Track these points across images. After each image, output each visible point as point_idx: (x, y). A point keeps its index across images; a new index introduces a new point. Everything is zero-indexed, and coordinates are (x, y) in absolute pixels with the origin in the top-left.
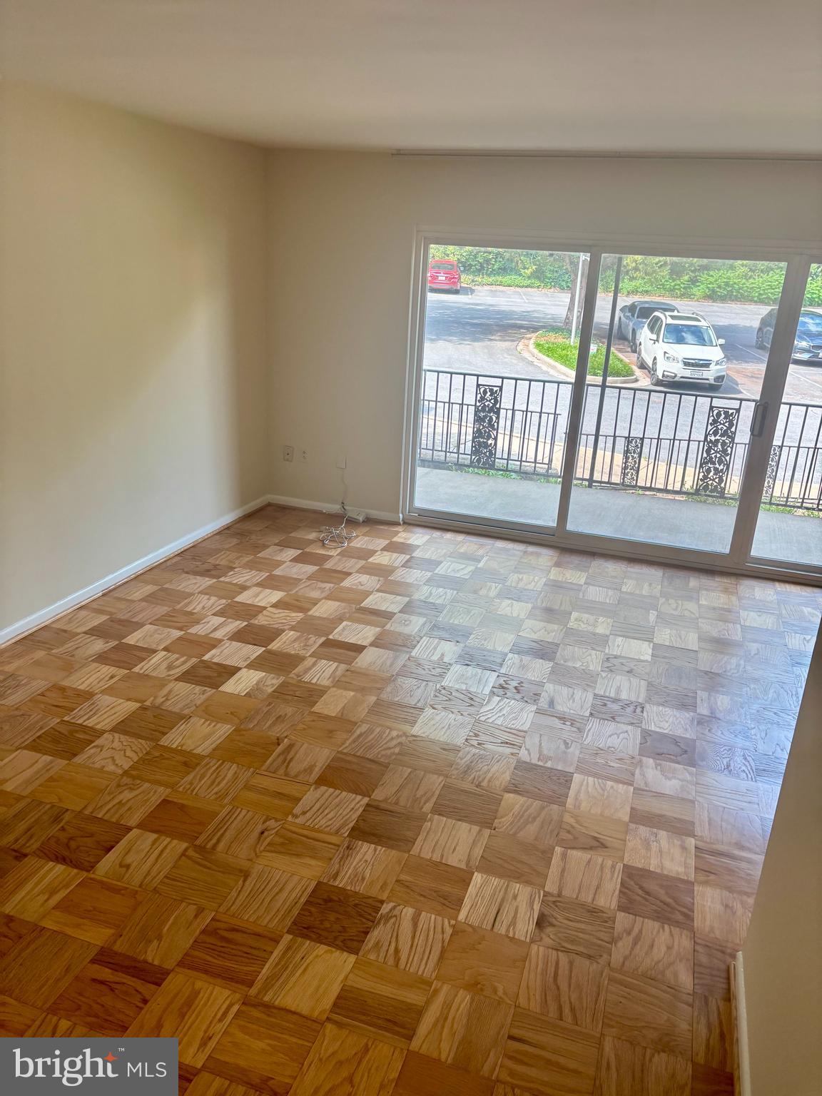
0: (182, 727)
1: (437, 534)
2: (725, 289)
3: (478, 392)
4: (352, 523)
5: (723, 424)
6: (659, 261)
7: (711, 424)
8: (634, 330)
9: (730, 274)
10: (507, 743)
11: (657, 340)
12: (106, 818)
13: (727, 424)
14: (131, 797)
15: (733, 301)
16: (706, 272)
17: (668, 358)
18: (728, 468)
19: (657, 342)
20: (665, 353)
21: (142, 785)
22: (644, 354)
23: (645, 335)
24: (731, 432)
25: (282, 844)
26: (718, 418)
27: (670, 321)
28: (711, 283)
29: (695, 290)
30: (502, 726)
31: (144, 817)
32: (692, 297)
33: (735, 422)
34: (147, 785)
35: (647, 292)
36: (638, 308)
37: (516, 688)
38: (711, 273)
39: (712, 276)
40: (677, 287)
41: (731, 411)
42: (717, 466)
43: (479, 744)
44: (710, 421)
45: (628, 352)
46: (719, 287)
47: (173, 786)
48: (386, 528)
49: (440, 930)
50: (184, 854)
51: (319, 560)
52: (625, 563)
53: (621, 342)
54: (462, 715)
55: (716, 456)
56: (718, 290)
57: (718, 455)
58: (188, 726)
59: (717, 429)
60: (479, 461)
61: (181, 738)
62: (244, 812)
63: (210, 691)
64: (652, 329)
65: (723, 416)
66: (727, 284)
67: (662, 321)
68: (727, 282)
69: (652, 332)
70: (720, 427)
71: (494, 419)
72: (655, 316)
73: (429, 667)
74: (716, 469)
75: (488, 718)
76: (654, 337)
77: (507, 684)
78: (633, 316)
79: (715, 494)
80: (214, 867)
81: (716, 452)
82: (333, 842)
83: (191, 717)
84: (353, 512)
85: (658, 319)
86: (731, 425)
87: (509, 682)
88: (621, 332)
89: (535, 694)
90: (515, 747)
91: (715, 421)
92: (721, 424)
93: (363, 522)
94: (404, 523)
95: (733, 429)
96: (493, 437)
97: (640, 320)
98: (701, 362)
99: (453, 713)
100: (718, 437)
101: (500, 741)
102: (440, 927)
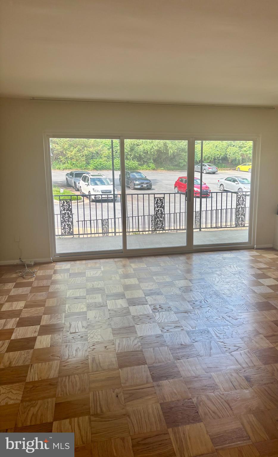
0: (32, 370)
1: (72, 263)
2: (100, 166)
3: (61, 203)
4: (29, 266)
5: (160, 203)
6: (81, 155)
7: (156, 204)
8: (75, 182)
9: (101, 160)
10: (176, 327)
11: (89, 185)
12: (33, 423)
13: (161, 203)
14: (37, 410)
15: (104, 170)
16: (92, 160)
17: (95, 191)
18: (164, 219)
19: (88, 186)
20: (93, 189)
21: (37, 403)
22: (83, 191)
23: (81, 184)
24: (163, 206)
25: (130, 396)
26: (158, 201)
27: (91, 177)
28: (95, 164)
29: (89, 167)
30: (168, 322)
31: (53, 415)
32: (89, 169)
33: (163, 202)
34: (40, 402)
35: (71, 168)
36: (74, 174)
37: (160, 307)
38: (94, 160)
39: (94, 161)
40: (82, 166)
41: (161, 198)
42: (160, 219)
43: (167, 331)
44: (155, 203)
45: (74, 191)
46: (98, 165)
47: (54, 396)
48: (47, 265)
49: (221, 398)
50: (90, 421)
51: (29, 284)
52: (153, 257)
53: (69, 187)
54: (151, 323)
55: (159, 216)
56: (98, 166)
57: (160, 215)
58: (34, 368)
59: (158, 205)
60: (65, 232)
61: (36, 375)
62: (100, 392)
63: (31, 351)
64: (84, 181)
65: (159, 200)
66: (101, 164)
67: (88, 177)
68: (100, 163)
69: (85, 182)
70: (159, 205)
71: (70, 213)
72: (84, 176)
73: (120, 311)
74: (160, 220)
75: (161, 321)
76: (87, 184)
77: (155, 307)
78: (73, 177)
79: (161, 229)
80: (110, 419)
81: (159, 214)
82: (149, 386)
83: (32, 365)
84: (27, 261)
85: (86, 177)
86: (162, 203)
87: (156, 306)
88: (69, 184)
89: (169, 308)
90: (180, 327)
91: (157, 203)
92: (159, 203)
93: (34, 265)
94: (54, 262)
95: (163, 205)
96: (70, 221)
97: (76, 178)
98: (108, 191)
99: (146, 324)
100: (159, 208)
101: (174, 327)
102: (220, 398)
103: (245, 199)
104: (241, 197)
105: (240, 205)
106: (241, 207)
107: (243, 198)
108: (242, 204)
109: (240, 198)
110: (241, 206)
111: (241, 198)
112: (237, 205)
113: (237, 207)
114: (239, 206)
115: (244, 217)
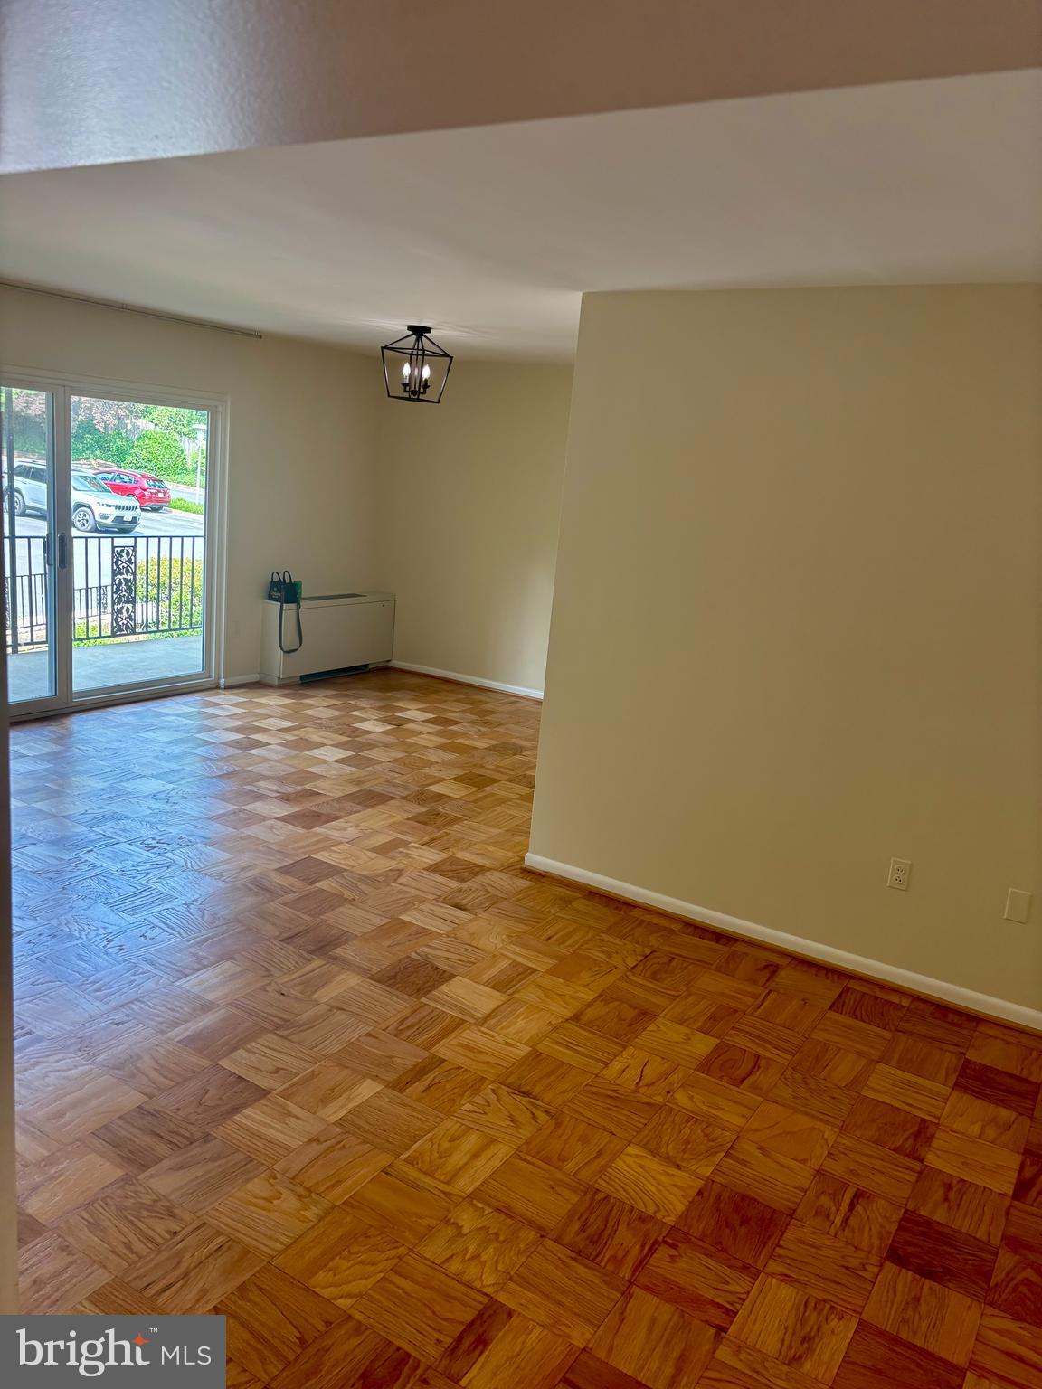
103: (133, 558)
104: (122, 551)
105: (122, 574)
106: (125, 579)
107: (128, 554)
108: (127, 572)
109: (120, 554)
110: (125, 576)
111: (124, 554)
112: (114, 575)
113: (113, 580)
114: (120, 577)
115: (134, 607)
